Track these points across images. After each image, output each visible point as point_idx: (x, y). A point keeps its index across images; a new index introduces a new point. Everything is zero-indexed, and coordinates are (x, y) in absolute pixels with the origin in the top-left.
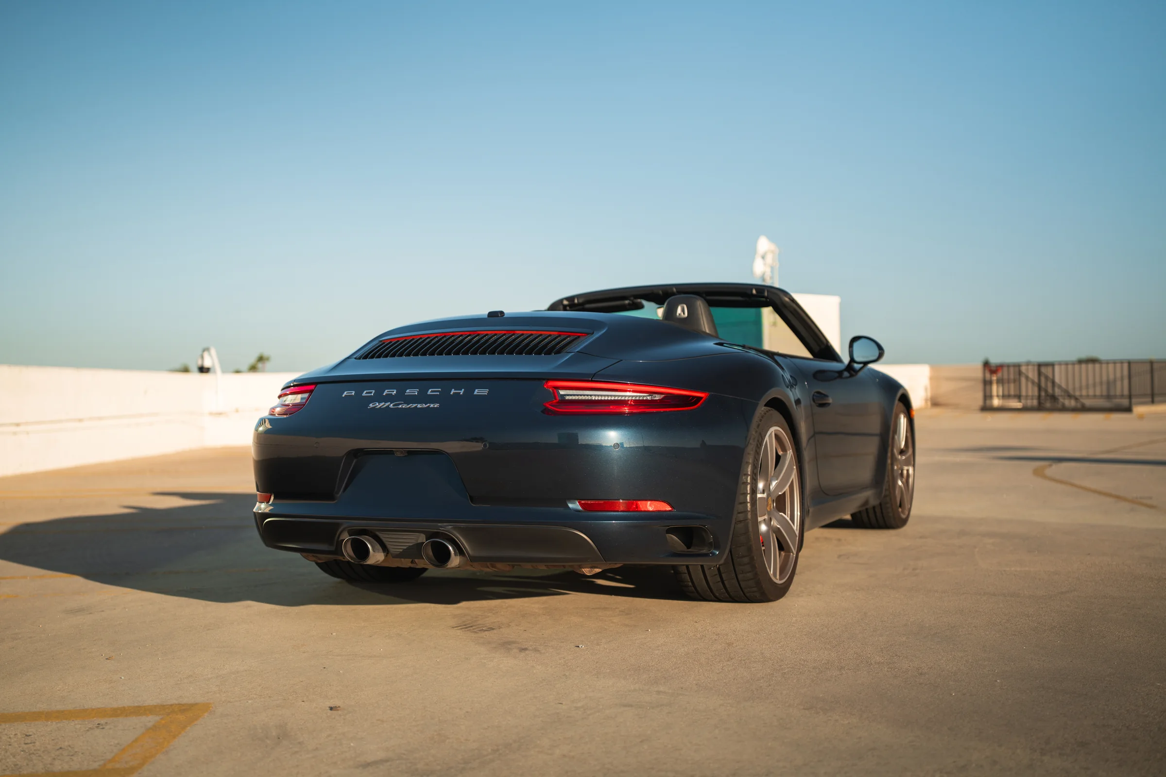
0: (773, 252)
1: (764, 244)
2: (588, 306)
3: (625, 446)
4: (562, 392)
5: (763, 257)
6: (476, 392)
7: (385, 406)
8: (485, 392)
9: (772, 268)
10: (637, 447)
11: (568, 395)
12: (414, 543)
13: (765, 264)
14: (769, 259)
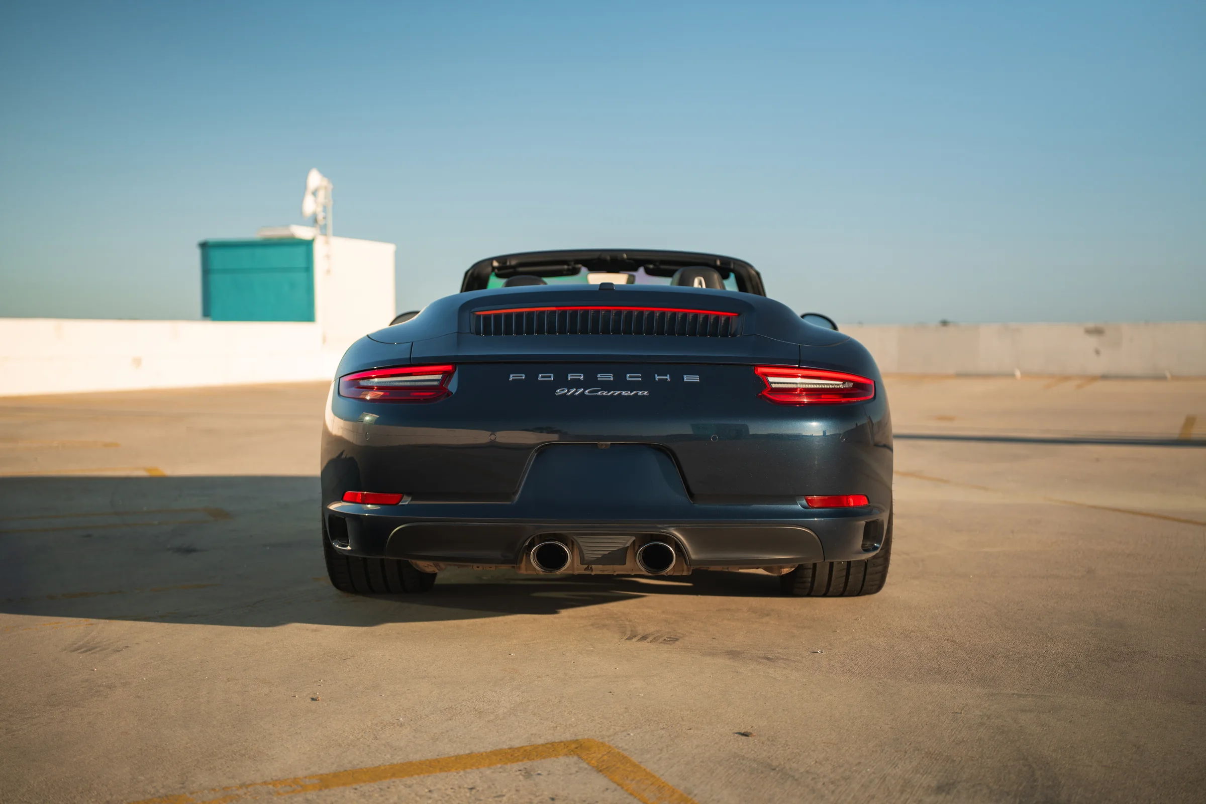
0: (326, 188)
1: (315, 179)
2: (521, 269)
3: (827, 434)
4: (771, 379)
5: (314, 193)
6: (686, 378)
7: (577, 394)
8: (696, 379)
9: (325, 208)
10: (834, 435)
11: (775, 383)
12: (619, 548)
13: (316, 202)
14: (321, 195)
